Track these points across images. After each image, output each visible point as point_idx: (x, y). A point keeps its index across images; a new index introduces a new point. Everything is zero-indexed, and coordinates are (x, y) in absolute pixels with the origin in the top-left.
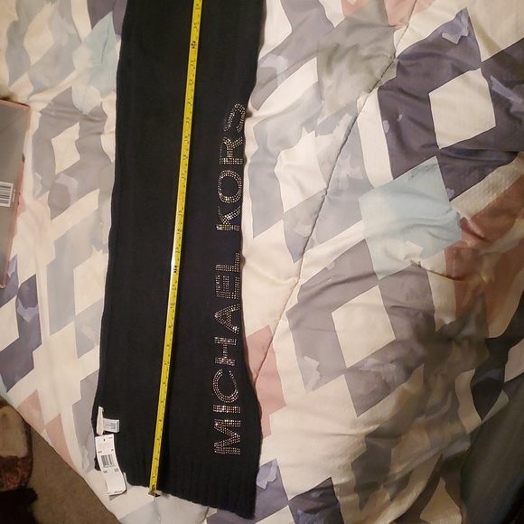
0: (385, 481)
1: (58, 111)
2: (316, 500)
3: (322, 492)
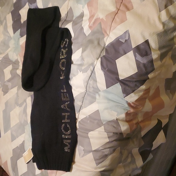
1: (5, 61)
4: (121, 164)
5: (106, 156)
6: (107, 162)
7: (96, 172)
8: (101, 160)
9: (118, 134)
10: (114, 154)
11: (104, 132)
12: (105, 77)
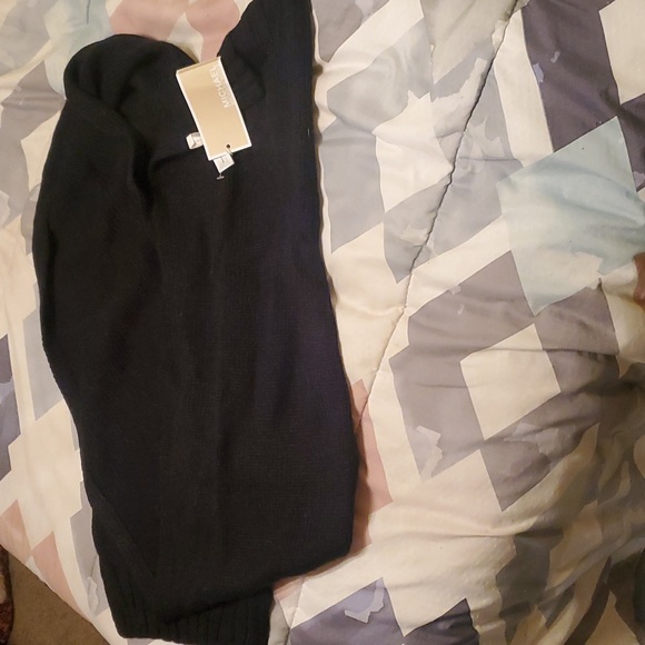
0: (539, 600)
1: (28, 99)
2: (445, 633)
3: (453, 621)
4: (592, 506)
5: (544, 463)
6: (545, 493)
7: (498, 537)
8: (524, 483)
9: (599, 357)
10: (575, 457)
11: (537, 351)
12: (543, 97)
